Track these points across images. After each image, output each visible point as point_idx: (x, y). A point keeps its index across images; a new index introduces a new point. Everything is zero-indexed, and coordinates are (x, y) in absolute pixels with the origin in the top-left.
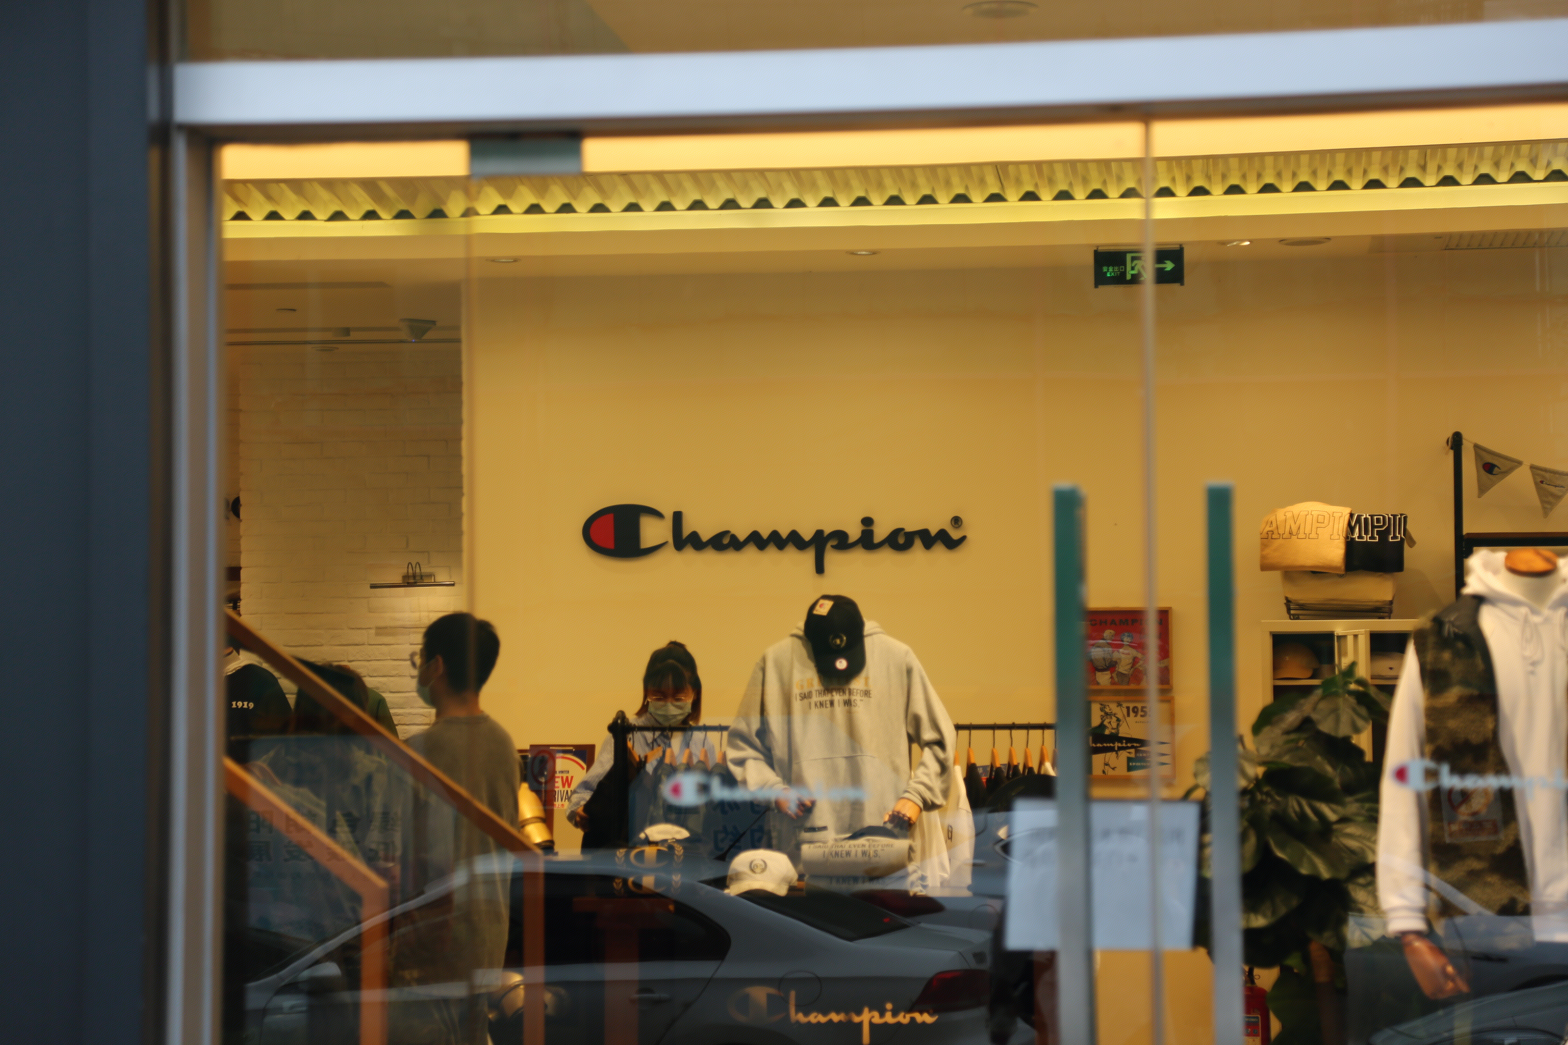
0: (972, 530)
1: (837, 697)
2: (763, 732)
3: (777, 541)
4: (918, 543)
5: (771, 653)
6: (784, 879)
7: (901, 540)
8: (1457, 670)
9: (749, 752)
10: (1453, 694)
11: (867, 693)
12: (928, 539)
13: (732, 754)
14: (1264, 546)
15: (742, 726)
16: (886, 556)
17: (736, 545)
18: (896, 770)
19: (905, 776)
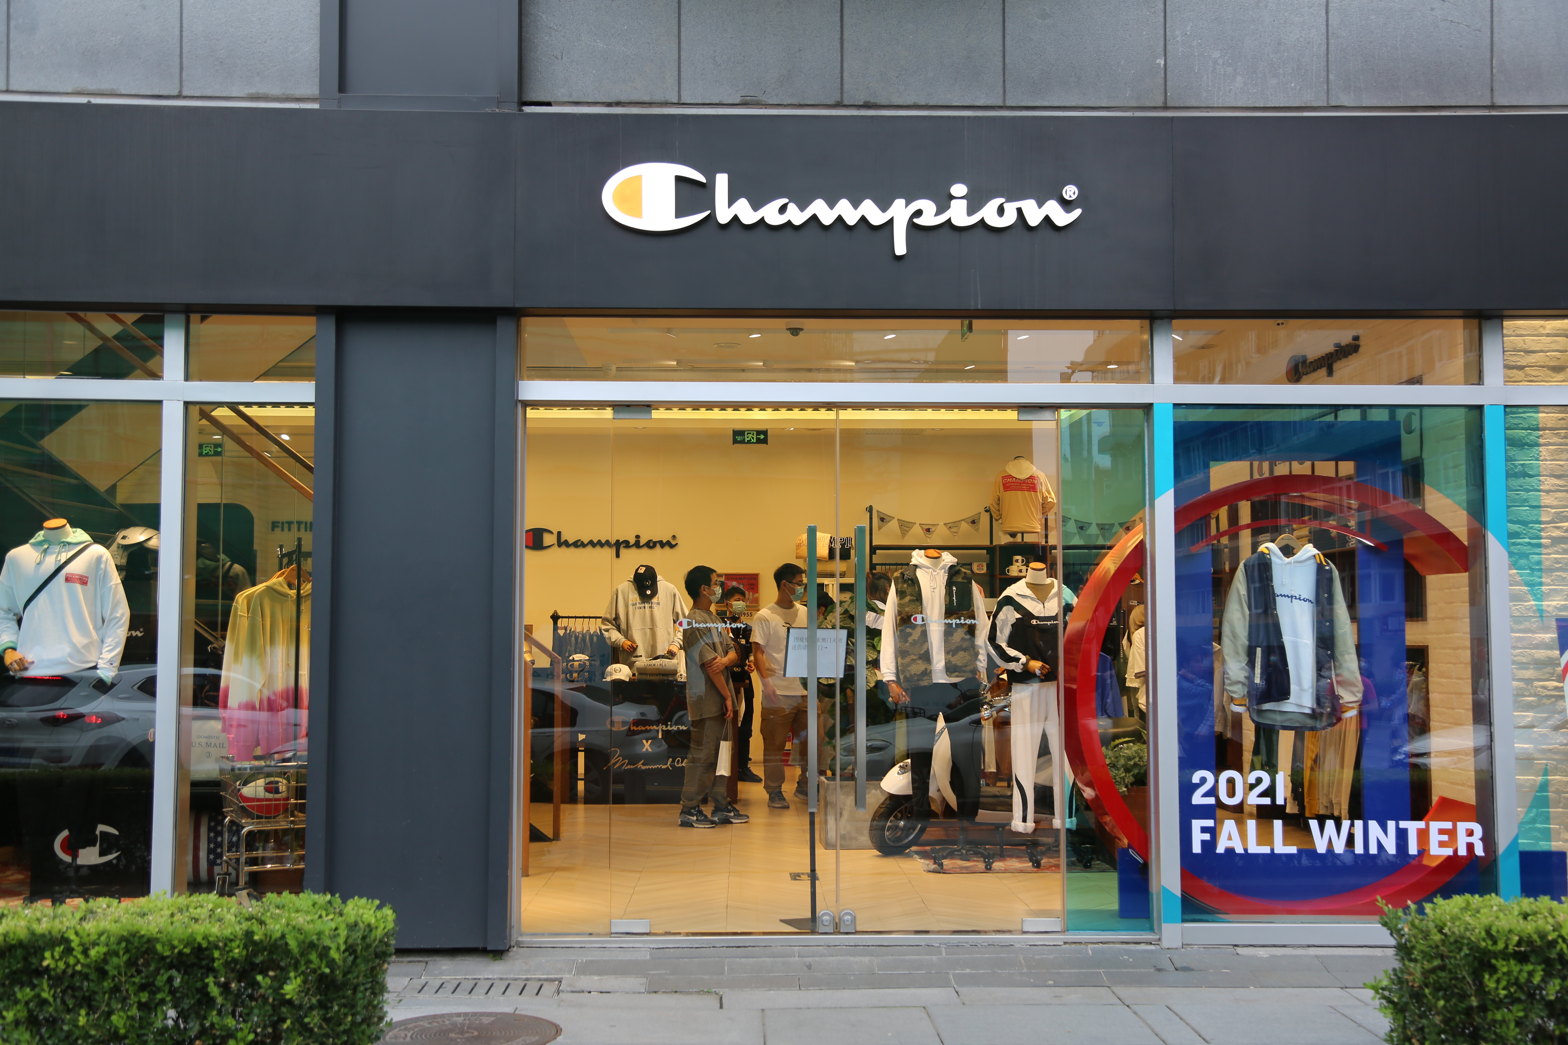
0: (679, 540)
1: (647, 605)
2: (617, 618)
3: (600, 544)
4: (658, 545)
5: (620, 588)
6: (628, 675)
7: (651, 545)
8: (909, 591)
9: (610, 626)
10: (908, 599)
11: (658, 604)
12: (662, 544)
13: (604, 627)
14: (797, 549)
15: (608, 616)
16: (645, 550)
17: (583, 545)
18: (669, 633)
19: (672, 637)
